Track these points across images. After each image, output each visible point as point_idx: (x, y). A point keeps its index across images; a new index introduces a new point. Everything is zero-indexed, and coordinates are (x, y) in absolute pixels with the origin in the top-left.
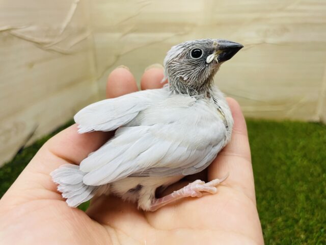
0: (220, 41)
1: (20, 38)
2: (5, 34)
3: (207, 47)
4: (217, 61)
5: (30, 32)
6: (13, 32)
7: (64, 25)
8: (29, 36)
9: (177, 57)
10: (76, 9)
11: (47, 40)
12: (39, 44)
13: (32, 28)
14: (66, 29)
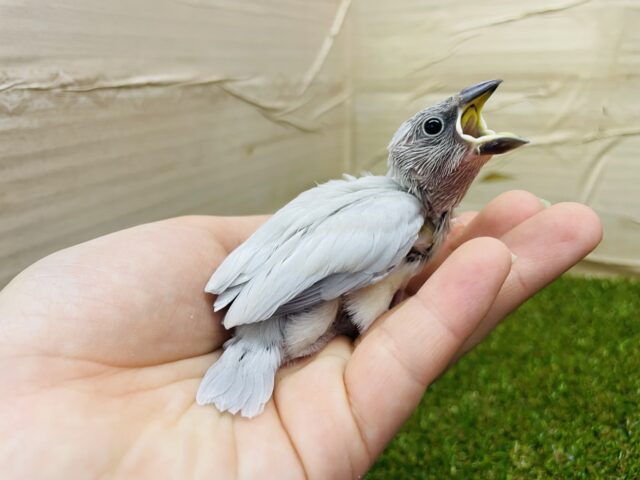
0: (463, 93)
1: (239, 98)
2: (215, 89)
3: (445, 110)
4: (479, 150)
5: (253, 88)
6: (229, 86)
7: (309, 77)
8: (251, 96)
9: (403, 139)
10: (332, 48)
11: (279, 104)
12: (266, 111)
13: (257, 81)
14: (312, 84)
